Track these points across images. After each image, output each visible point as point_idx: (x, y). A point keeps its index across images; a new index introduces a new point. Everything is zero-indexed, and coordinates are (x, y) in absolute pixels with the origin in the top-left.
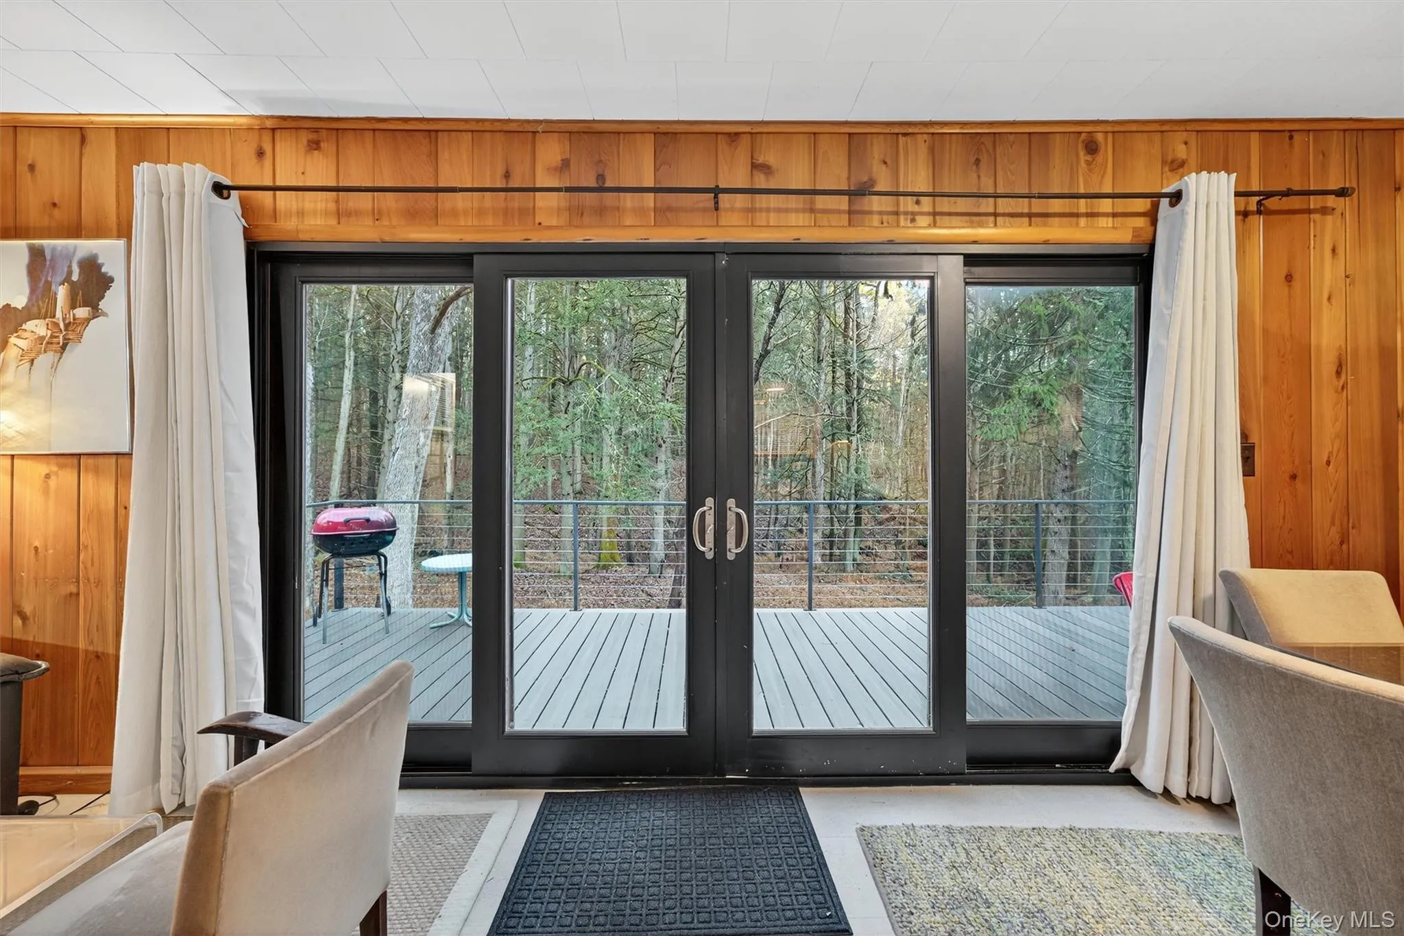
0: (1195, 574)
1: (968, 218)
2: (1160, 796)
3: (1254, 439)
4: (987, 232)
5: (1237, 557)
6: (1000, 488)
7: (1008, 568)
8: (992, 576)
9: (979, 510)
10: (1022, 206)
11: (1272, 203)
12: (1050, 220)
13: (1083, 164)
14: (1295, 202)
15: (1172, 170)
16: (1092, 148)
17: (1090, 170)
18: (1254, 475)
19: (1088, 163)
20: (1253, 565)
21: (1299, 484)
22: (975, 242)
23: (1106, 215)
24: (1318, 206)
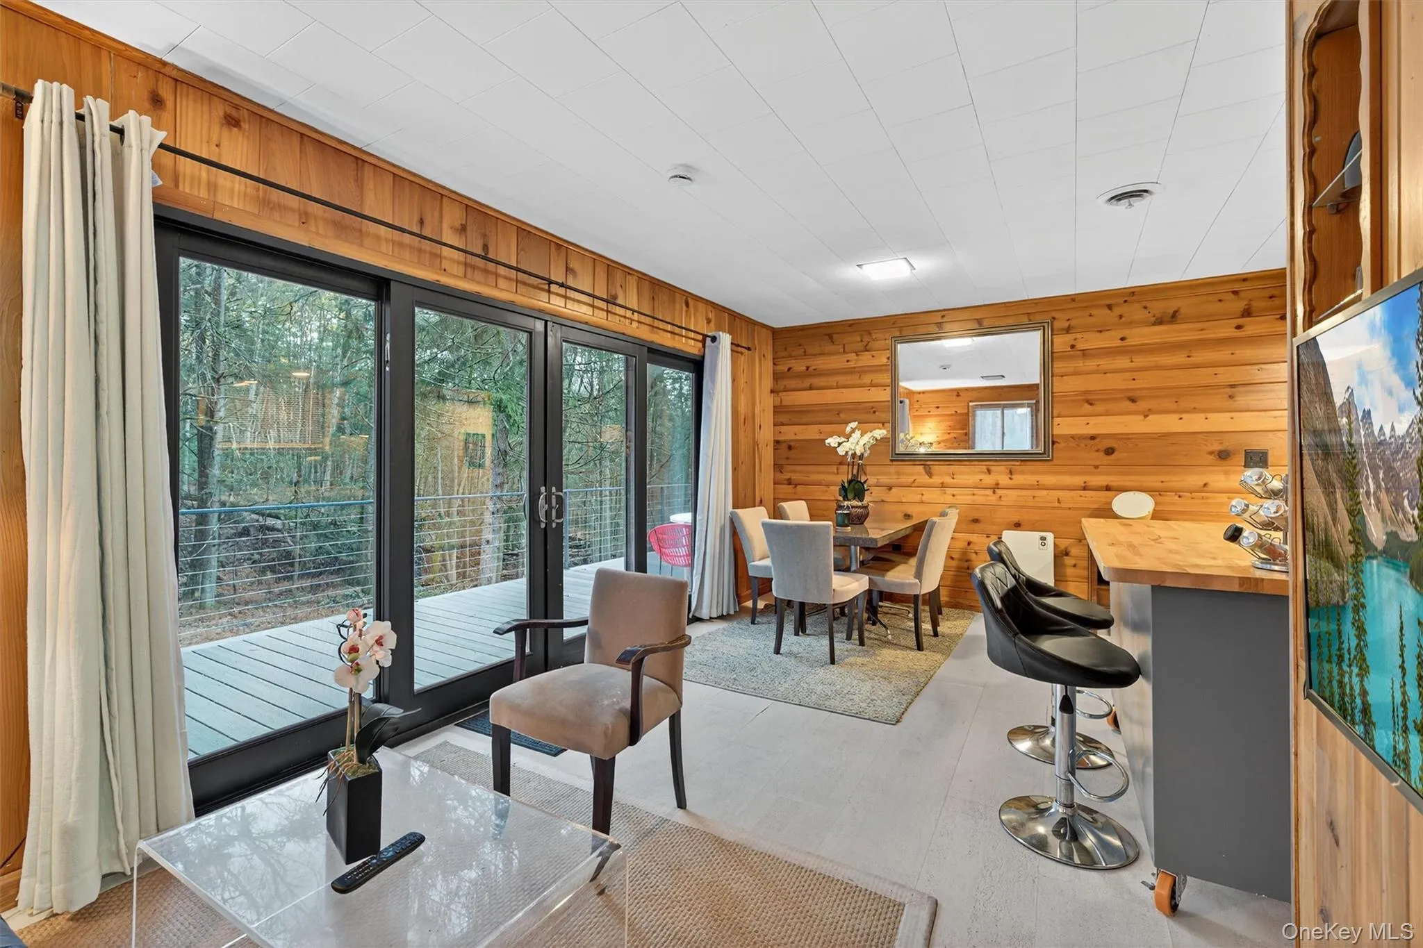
11: (739, 350)
13: (684, 311)
15: (708, 323)
16: (687, 304)
17: (687, 315)
19: (686, 312)
20: (735, 507)
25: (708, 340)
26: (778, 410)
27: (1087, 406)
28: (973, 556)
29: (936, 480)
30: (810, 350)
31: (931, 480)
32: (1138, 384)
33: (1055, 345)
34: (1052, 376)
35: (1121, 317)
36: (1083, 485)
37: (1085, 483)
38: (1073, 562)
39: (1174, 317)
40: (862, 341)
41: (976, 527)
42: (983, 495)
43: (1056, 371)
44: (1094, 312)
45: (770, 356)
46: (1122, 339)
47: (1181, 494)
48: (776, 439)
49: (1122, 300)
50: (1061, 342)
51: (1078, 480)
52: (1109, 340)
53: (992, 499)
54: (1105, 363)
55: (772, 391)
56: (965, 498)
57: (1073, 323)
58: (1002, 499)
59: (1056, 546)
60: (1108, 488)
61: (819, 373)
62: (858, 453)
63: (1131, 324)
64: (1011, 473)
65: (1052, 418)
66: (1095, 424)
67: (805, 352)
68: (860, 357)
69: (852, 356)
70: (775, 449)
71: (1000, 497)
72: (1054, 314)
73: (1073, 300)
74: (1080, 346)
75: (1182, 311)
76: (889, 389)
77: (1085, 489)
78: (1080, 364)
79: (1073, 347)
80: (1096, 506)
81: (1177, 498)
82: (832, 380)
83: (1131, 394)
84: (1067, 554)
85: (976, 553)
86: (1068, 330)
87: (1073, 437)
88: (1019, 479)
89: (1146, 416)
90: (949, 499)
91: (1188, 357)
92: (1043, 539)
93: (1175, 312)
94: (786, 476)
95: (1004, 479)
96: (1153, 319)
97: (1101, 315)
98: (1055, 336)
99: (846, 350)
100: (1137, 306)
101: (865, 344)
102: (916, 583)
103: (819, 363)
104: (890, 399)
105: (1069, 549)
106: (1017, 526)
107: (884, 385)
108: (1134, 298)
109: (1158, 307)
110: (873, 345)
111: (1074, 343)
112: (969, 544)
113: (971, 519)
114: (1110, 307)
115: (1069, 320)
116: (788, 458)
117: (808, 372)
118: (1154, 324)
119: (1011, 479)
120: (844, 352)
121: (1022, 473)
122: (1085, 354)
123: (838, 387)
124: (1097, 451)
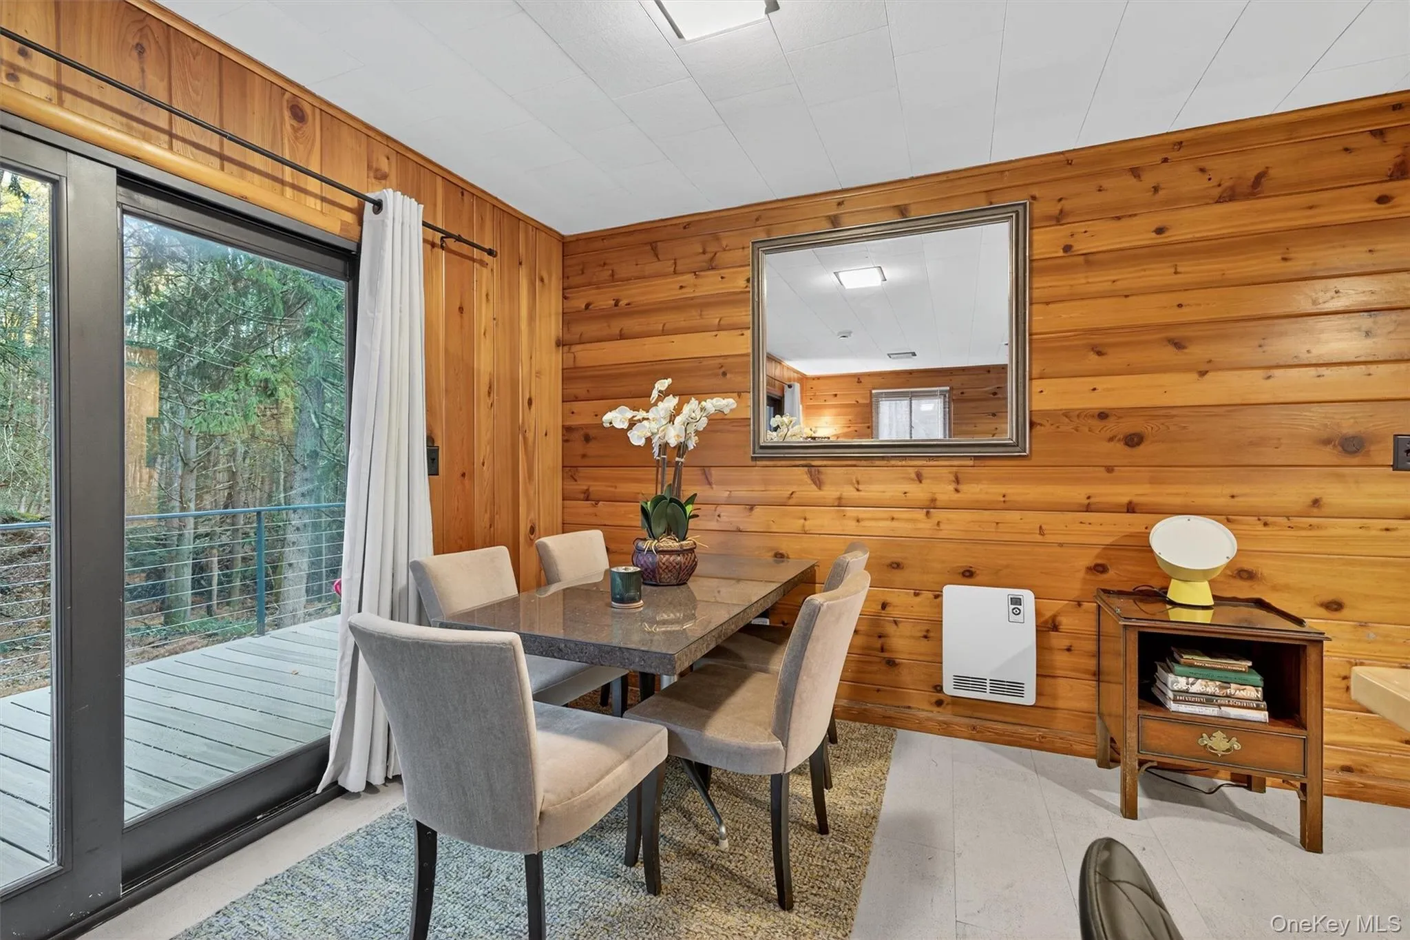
0: (393, 569)
1: (124, 120)
2: (362, 793)
3: (439, 443)
4: (154, 150)
5: (423, 549)
6: (229, 494)
7: (238, 592)
8: (215, 607)
9: (196, 524)
10: (213, 141)
11: (450, 242)
12: (249, 174)
13: (288, 127)
14: (465, 249)
15: (376, 178)
16: (298, 114)
17: (296, 138)
18: (438, 474)
19: (295, 130)
20: (436, 552)
21: (466, 481)
22: (137, 158)
23: (315, 196)
24: (478, 258)
25: (369, 207)
26: (570, 375)
27: (1093, 357)
28: (891, 629)
29: (830, 493)
30: (623, 270)
31: (821, 493)
32: (1186, 315)
33: (1035, 245)
34: (1031, 304)
35: (1156, 189)
36: (1087, 502)
37: (1089, 498)
38: (1066, 643)
39: (1256, 187)
40: (704, 253)
41: (898, 576)
42: (908, 520)
43: (1036, 293)
44: (1106, 183)
45: (555, 284)
46: (1160, 231)
47: (1270, 519)
48: (567, 423)
49: (1158, 158)
50: (1046, 242)
51: (1077, 494)
52: (1137, 233)
53: (924, 526)
54: (1128, 277)
55: (560, 343)
56: (878, 524)
57: (1067, 205)
58: (942, 526)
59: (1038, 613)
60: (1131, 508)
61: (632, 311)
62: (673, 442)
63: (1174, 203)
64: (957, 481)
65: (1031, 379)
66: (1108, 390)
67: (612, 275)
68: (700, 281)
69: (688, 278)
70: (565, 441)
71: (938, 523)
72: (1035, 191)
73: (1069, 163)
74: (1081, 246)
75: (1271, 172)
76: (749, 333)
77: (1088, 508)
78: (1081, 281)
79: (1067, 248)
80: (1109, 541)
81: (1261, 527)
82: (656, 322)
83: (1172, 334)
84: (1055, 628)
85: (895, 622)
86: (1059, 219)
87: (1067, 414)
88: (972, 491)
89: (1203, 374)
90: (851, 526)
91: (1285, 259)
92: (1016, 601)
93: (1259, 178)
94: (582, 485)
95: (944, 492)
96: (1217, 192)
97: (1120, 188)
98: (1035, 231)
99: (679, 268)
100: (1186, 168)
101: (708, 256)
102: (775, 751)
103: (634, 293)
104: (750, 351)
105: (1059, 619)
106: (968, 575)
107: (741, 328)
108: (1183, 152)
109: (1227, 168)
110: (723, 257)
111: (1069, 241)
112: (884, 606)
113: (889, 561)
114: (1135, 172)
115: (1060, 200)
116: (584, 456)
117: (619, 310)
118: (1220, 200)
119: (957, 490)
120: (675, 272)
121: (977, 480)
122: (1090, 261)
123: (664, 333)
124: (1111, 439)
